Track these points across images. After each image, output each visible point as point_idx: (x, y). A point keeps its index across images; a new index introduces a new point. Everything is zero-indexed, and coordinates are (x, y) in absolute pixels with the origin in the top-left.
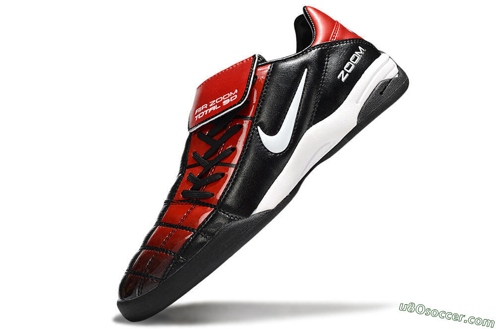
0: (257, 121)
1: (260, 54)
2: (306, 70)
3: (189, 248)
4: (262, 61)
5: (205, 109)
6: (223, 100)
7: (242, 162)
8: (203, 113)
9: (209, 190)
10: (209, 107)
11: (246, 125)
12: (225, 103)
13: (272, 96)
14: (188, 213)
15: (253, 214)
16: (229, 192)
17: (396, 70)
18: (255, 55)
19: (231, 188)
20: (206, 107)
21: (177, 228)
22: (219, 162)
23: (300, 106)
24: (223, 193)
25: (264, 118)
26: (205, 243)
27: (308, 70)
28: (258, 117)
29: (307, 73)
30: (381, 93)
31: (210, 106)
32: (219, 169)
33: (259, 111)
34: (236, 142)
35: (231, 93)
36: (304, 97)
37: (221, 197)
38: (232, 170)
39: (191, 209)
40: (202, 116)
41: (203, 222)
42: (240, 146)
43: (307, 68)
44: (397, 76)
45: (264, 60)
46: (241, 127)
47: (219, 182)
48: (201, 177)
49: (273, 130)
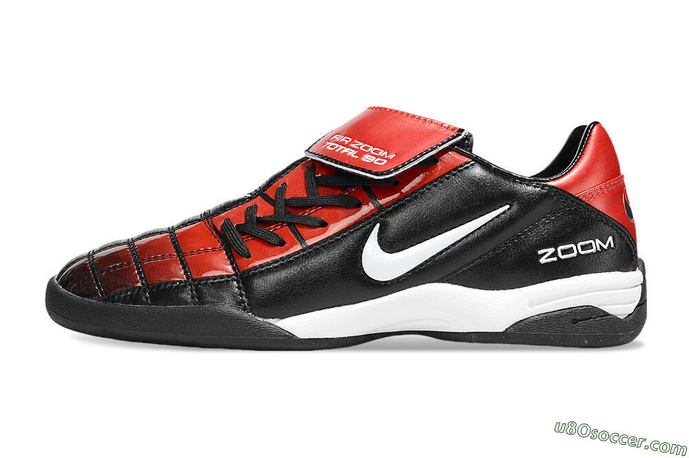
0: (382, 216)
1: (470, 132)
2: (508, 206)
3: (164, 293)
4: (464, 144)
5: (342, 144)
6: (369, 153)
7: (316, 249)
8: (337, 145)
9: (252, 246)
10: (347, 146)
11: (366, 209)
12: (367, 158)
13: (435, 199)
14: (206, 251)
15: (271, 321)
16: (269, 271)
17: (630, 308)
18: (463, 130)
19: (277, 269)
20: (347, 142)
21: (178, 256)
22: (293, 224)
23: (453, 245)
24: (261, 266)
25: (396, 222)
26: (186, 303)
27: (509, 209)
28: (390, 213)
29: (504, 213)
30: (575, 321)
31: (352, 145)
32: (284, 232)
33: (397, 207)
34: (337, 220)
35: (386, 153)
36: (469, 239)
37: (255, 268)
38: (298, 247)
39: (214, 249)
40: (331, 149)
41: (208, 278)
42: (334, 229)
43: (511, 206)
44: (622, 317)
45: (470, 146)
46: (358, 206)
47: (270, 249)
48: (263, 222)
49: (390, 245)
